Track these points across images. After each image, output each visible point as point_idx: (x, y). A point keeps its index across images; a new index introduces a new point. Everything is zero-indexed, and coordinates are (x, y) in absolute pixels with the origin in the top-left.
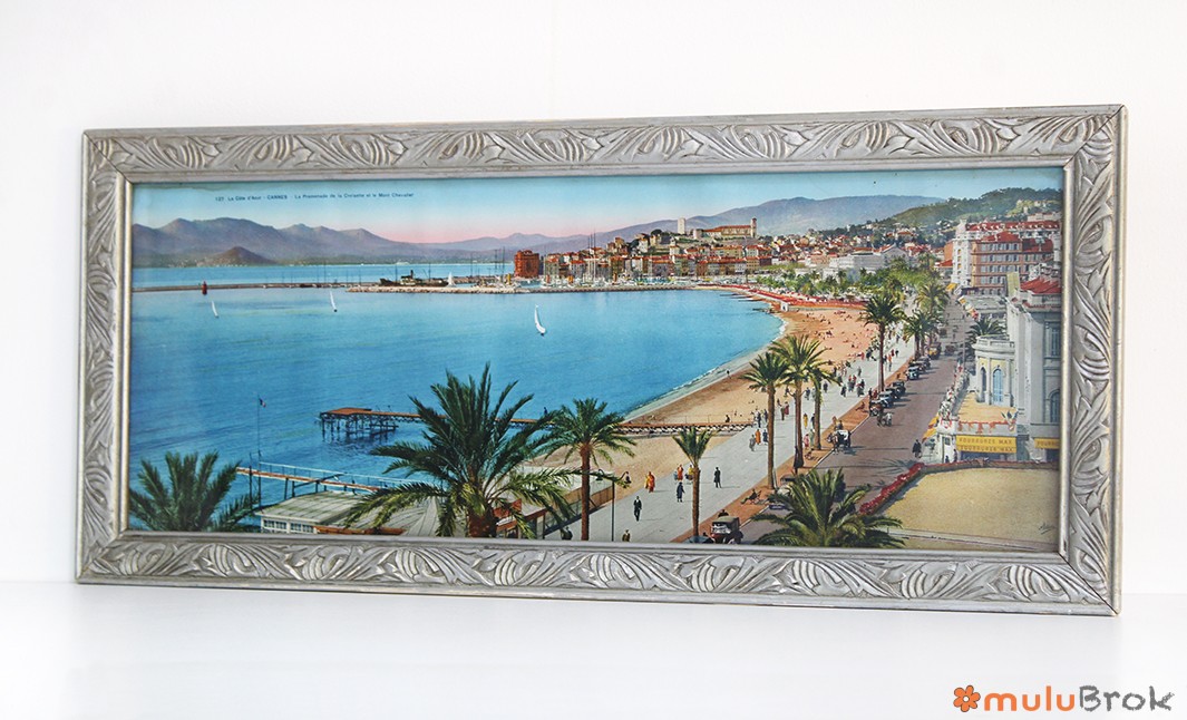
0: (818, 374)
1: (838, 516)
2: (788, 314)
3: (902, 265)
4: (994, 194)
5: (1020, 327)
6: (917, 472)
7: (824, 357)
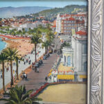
2: (7, 41)
3: (41, 27)
4: (68, 7)
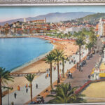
0: (63, 59)
1: (70, 94)
2: (55, 43)
6: (90, 82)
7: (65, 54)
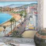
0: (16, 21)
4: (31, 4)
5: (34, 17)
